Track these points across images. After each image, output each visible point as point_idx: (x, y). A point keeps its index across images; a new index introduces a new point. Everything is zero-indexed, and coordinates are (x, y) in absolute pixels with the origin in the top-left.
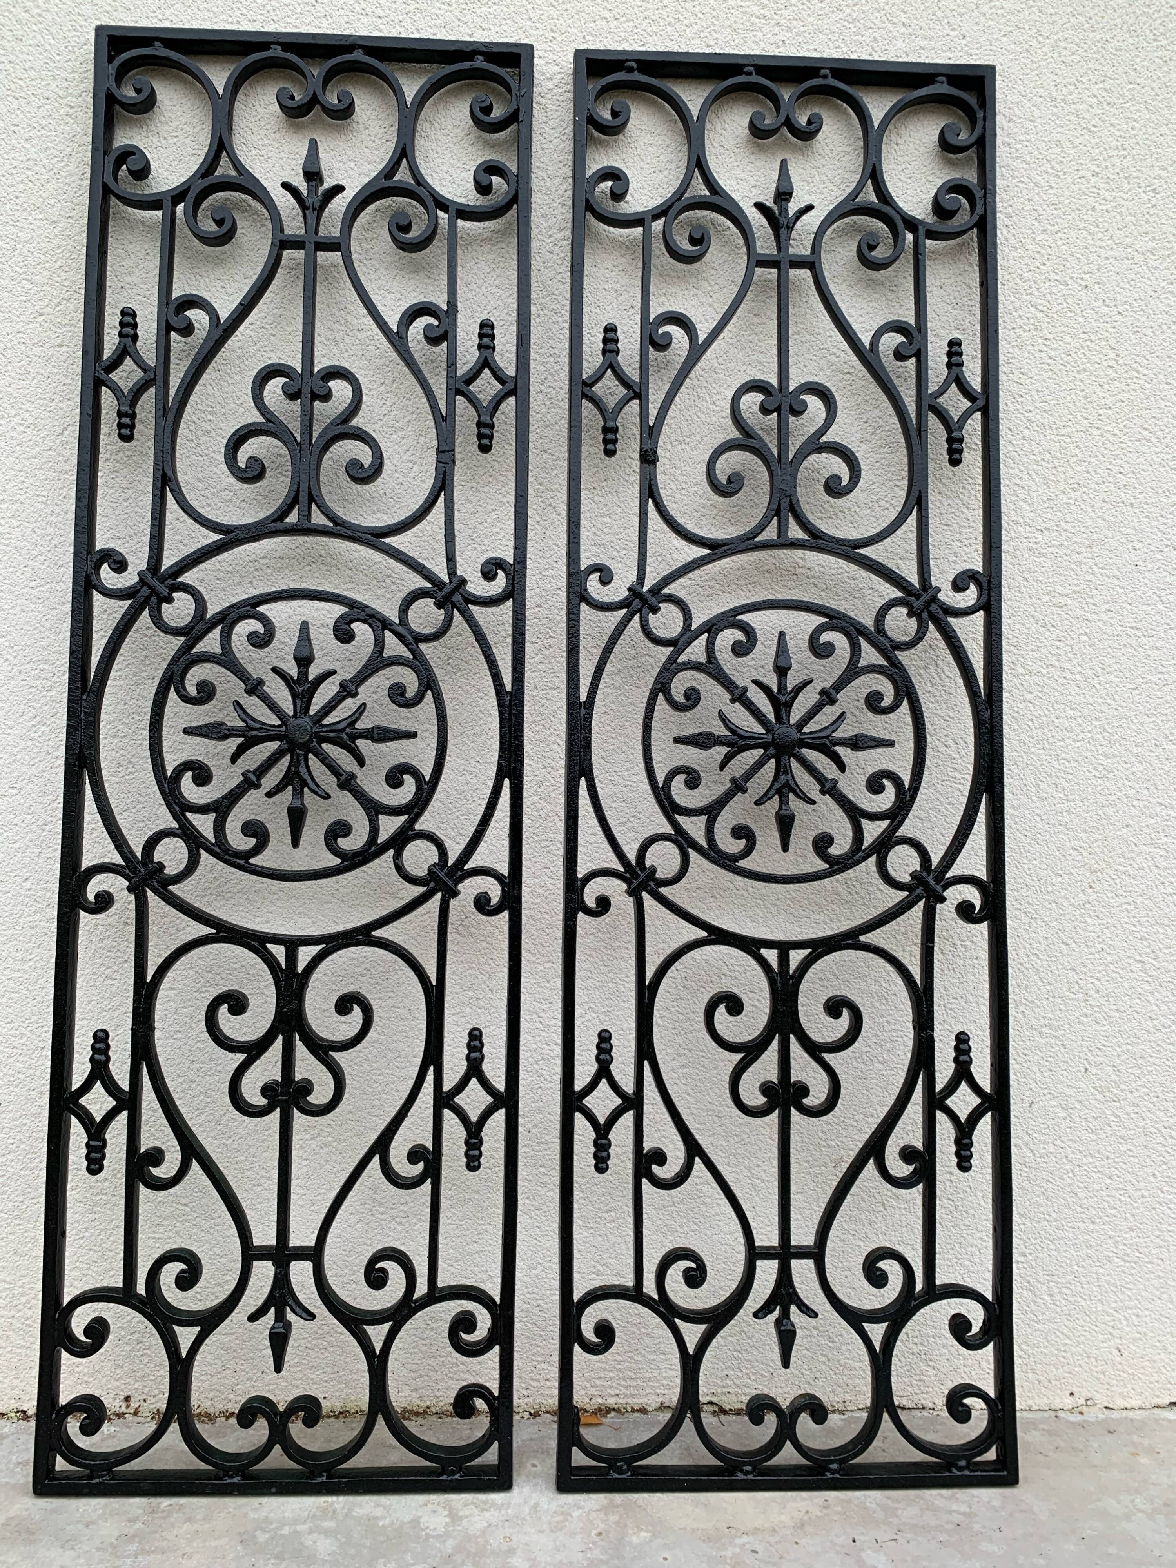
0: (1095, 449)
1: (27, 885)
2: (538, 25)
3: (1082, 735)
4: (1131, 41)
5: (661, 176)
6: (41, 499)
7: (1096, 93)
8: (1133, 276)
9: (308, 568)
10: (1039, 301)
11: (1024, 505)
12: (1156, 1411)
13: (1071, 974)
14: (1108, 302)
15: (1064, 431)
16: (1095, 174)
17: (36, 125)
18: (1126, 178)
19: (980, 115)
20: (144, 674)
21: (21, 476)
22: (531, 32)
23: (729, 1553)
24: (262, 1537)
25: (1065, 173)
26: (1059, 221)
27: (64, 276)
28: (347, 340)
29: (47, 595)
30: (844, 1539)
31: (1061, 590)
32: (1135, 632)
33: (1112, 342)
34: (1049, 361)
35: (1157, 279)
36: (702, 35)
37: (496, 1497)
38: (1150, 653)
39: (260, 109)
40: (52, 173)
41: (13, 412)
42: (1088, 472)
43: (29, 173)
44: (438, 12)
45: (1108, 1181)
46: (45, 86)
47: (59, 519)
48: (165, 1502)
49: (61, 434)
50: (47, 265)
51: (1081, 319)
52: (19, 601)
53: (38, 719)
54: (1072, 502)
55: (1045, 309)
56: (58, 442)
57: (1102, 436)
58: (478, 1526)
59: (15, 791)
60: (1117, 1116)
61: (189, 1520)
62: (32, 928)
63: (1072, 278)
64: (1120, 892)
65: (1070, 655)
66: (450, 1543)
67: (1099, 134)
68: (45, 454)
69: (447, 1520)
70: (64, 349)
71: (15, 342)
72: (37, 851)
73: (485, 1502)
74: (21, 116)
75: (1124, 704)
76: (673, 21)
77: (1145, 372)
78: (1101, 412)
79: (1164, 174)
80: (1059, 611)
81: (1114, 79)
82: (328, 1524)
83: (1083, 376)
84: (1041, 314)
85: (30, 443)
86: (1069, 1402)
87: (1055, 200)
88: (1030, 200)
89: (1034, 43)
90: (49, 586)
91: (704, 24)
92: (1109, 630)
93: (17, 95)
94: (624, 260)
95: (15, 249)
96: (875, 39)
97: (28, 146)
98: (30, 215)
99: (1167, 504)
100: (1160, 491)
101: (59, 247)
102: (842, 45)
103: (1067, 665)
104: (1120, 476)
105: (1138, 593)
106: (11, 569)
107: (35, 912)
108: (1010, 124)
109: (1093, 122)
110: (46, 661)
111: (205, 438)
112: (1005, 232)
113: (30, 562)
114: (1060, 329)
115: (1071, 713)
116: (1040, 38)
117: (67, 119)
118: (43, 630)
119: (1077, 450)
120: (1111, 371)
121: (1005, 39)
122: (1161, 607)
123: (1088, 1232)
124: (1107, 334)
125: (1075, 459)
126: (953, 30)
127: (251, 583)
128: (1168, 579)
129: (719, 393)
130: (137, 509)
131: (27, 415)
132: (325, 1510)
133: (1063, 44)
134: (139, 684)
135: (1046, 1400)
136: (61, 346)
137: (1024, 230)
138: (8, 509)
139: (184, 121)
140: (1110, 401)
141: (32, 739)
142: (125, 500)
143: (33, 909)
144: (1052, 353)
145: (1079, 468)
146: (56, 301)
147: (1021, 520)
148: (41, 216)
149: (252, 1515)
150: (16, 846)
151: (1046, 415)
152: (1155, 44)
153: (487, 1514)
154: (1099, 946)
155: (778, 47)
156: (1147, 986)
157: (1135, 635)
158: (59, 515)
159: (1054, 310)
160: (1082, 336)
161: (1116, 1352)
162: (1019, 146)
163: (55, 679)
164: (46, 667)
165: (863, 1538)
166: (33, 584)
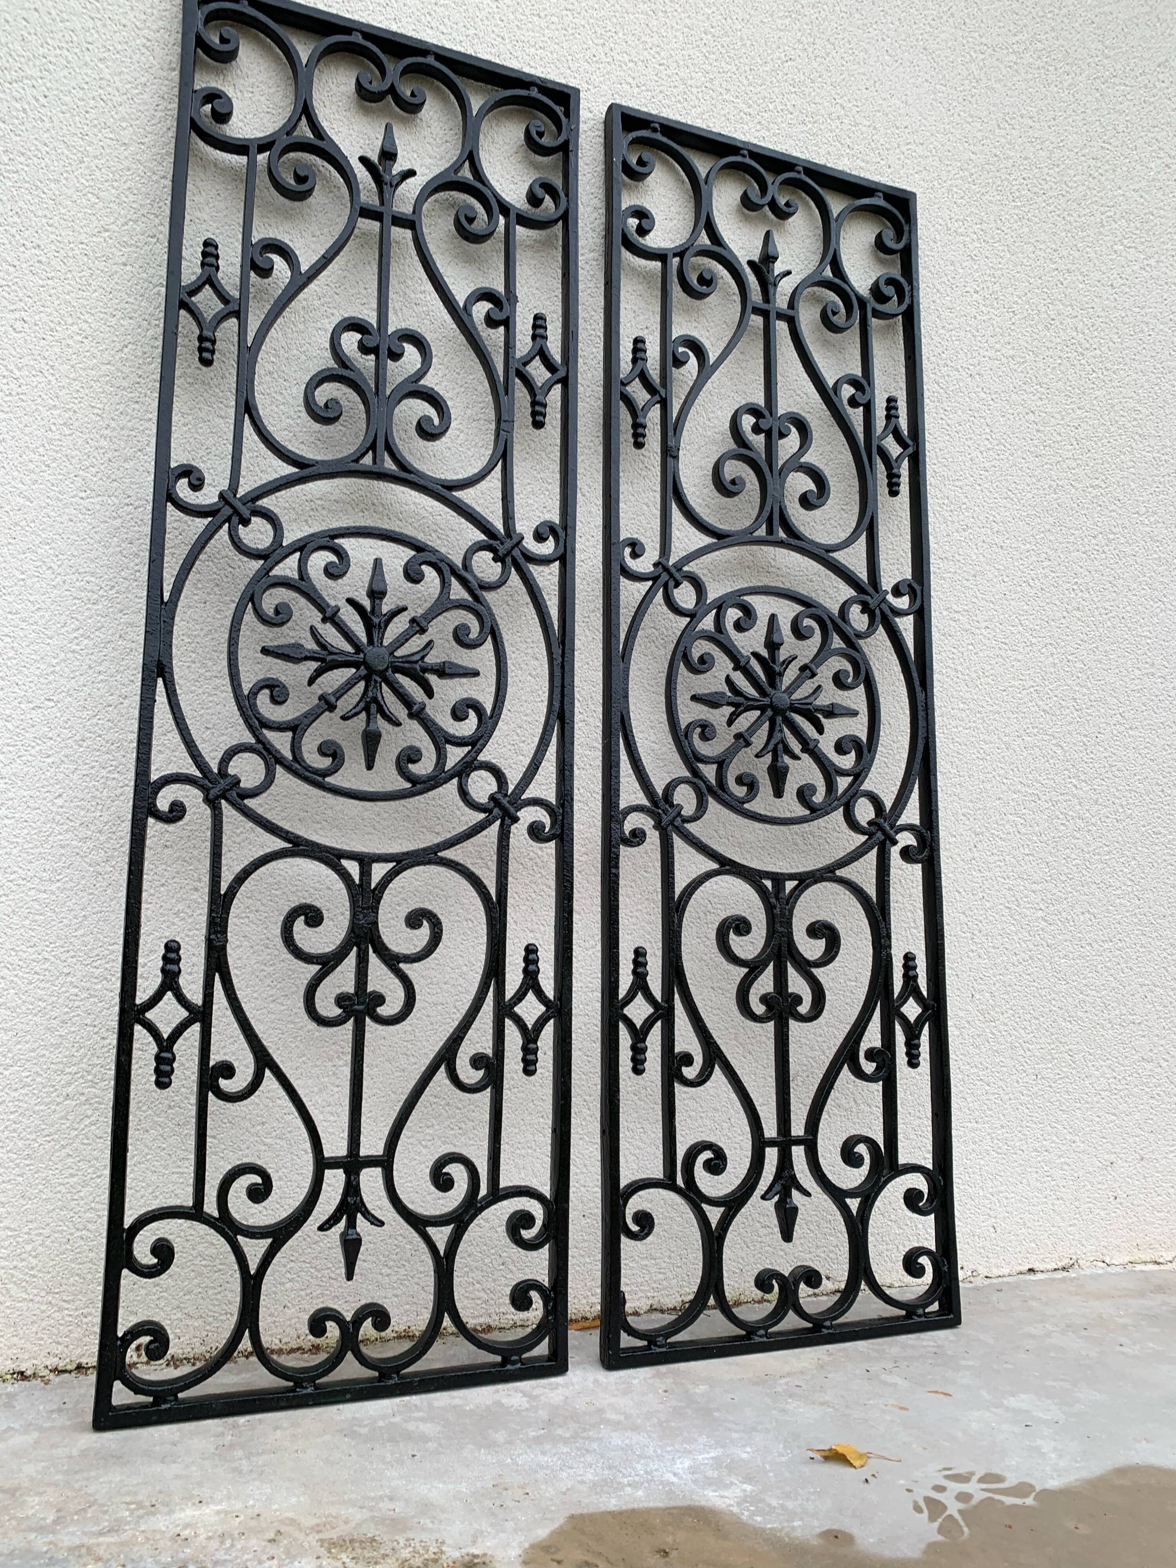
1: (60, 802)
3: (969, 725)
5: (671, 224)
6: (96, 411)
7: (976, 231)
9: (361, 514)
12: (1021, 1276)
13: (962, 917)
14: (985, 390)
15: (957, 483)
16: (976, 292)
17: (111, 48)
18: (996, 299)
19: (906, 228)
20: (196, 598)
21: (76, 385)
24: (362, 1430)
25: (957, 286)
27: (132, 198)
28: (405, 311)
29: (98, 507)
30: (860, 1371)
31: (955, 607)
32: (1004, 646)
33: (988, 421)
39: (333, 87)
40: (125, 97)
41: (70, 321)
43: (101, 91)
45: (987, 1088)
46: (123, 13)
47: (115, 434)
49: (121, 350)
50: (115, 184)
52: (67, 510)
53: (81, 631)
56: (117, 357)
58: (557, 1399)
59: (51, 704)
60: (993, 1034)
61: (277, 1428)
62: (63, 847)
66: (542, 1412)
68: (104, 368)
69: (526, 1399)
70: (129, 268)
71: (77, 252)
72: (72, 767)
74: (96, 35)
79: (1020, 301)
80: (954, 624)
82: (418, 1415)
83: (970, 443)
85: (88, 354)
87: (950, 306)
89: (936, 183)
90: (100, 498)
92: (986, 642)
93: (93, 15)
94: (641, 287)
95: (82, 162)
96: (829, 153)
97: (101, 66)
98: (100, 132)
101: (129, 170)
103: (959, 668)
106: (60, 477)
107: (67, 831)
110: (93, 574)
111: (268, 378)
113: (81, 472)
117: (144, 50)
118: (91, 541)
123: (974, 1130)
127: (306, 521)
129: (713, 412)
130: (196, 435)
131: (85, 326)
133: (955, 189)
134: (190, 607)
136: (125, 265)
138: (60, 416)
139: (260, 79)
140: (987, 465)
141: (73, 652)
142: (185, 425)
143: (65, 827)
146: (123, 220)
148: (111, 136)
150: (49, 760)
154: (981, 895)
156: (1012, 928)
158: (114, 429)
161: (992, 1230)
163: (101, 593)
164: (93, 579)
166: (83, 495)
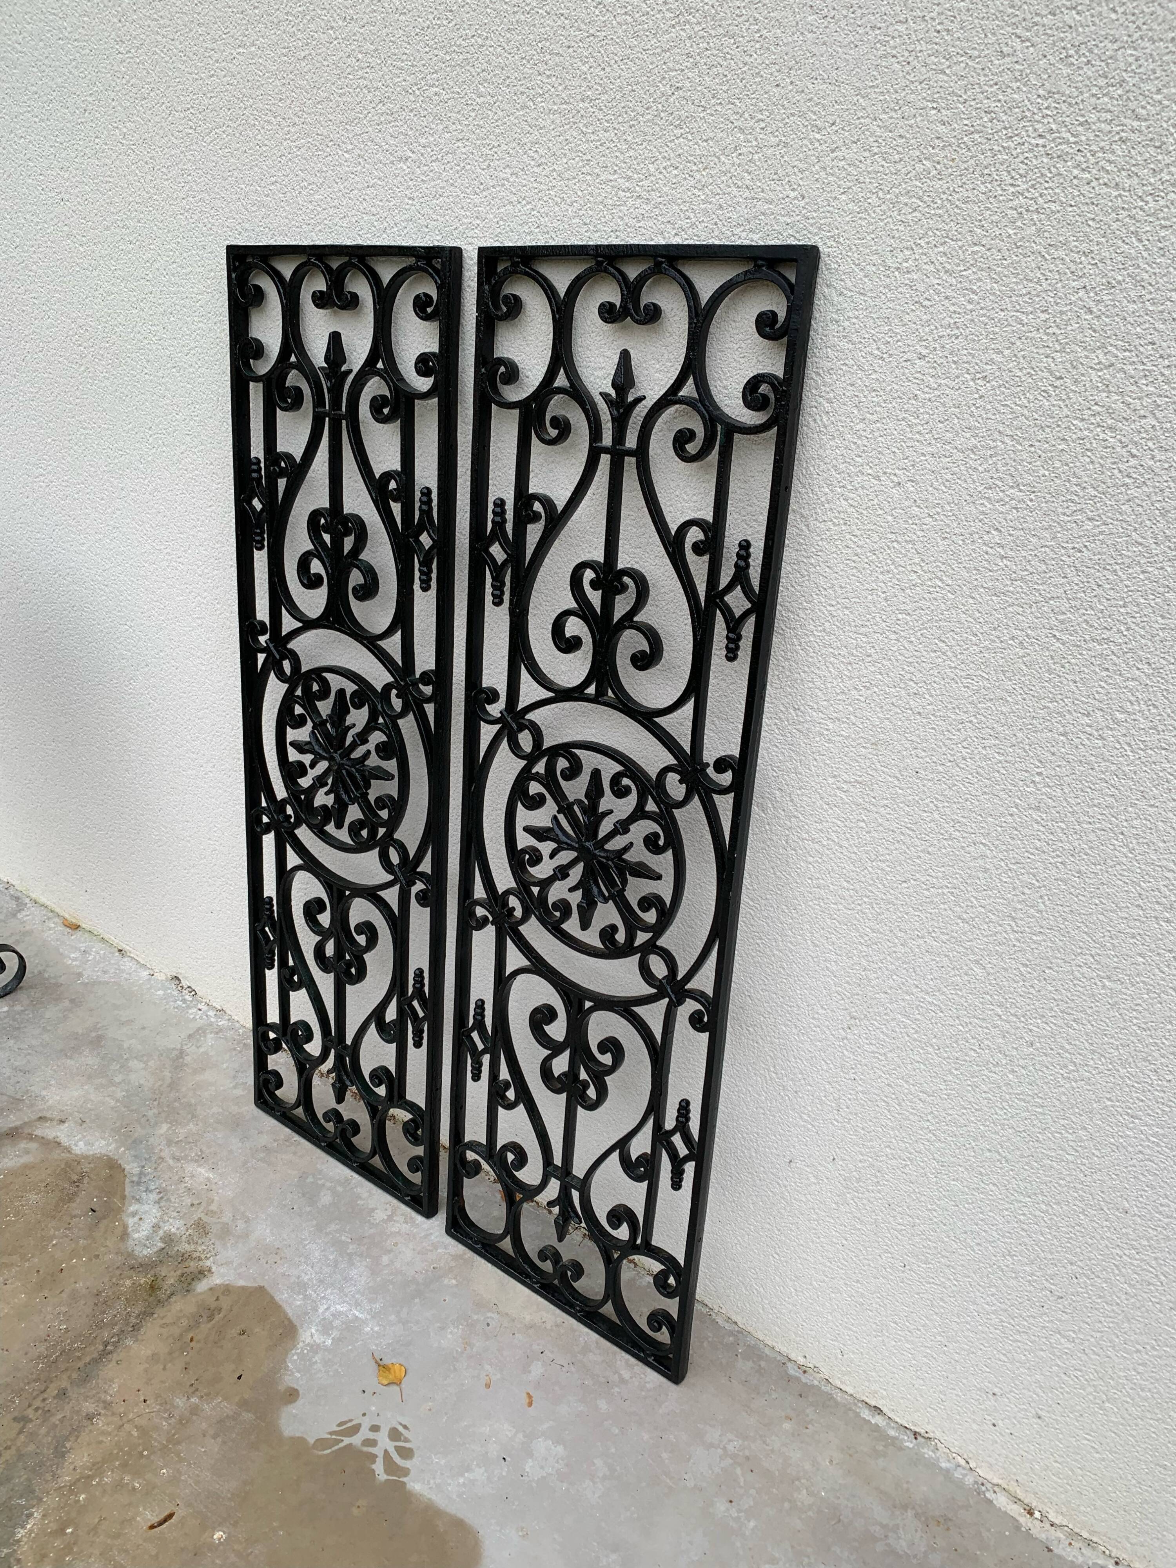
0: (890, 653)
2: (468, 213)
3: (853, 906)
4: (983, 188)
7: (934, 260)
8: (949, 477)
10: (852, 495)
11: (820, 694)
14: (919, 501)
18: (955, 362)
22: (464, 220)
23: (475, 1317)
24: (310, 1179)
25: (891, 356)
26: (878, 409)
30: (537, 1348)
32: (911, 833)
34: (855, 558)
35: (974, 482)
36: (581, 213)
37: (420, 1219)
38: (922, 855)
42: (880, 673)
44: (407, 207)
45: (844, 1242)
48: (297, 1138)
51: (890, 518)
54: (862, 699)
55: (855, 504)
57: (898, 640)
58: (393, 1229)
61: (295, 1153)
63: (885, 473)
64: (874, 1042)
65: (848, 836)
66: (372, 1231)
67: (931, 309)
69: (386, 1218)
73: (411, 1218)
75: (892, 891)
76: (559, 200)
77: (950, 582)
78: (900, 616)
81: (956, 240)
82: (340, 1189)
83: (886, 577)
84: (852, 509)
86: (801, 1360)
87: (877, 386)
88: (852, 385)
91: (582, 202)
99: (955, 720)
100: (950, 706)
102: (692, 215)
104: (911, 683)
105: (917, 798)
108: (841, 298)
109: (926, 295)
112: (825, 419)
114: (868, 527)
115: (845, 884)
116: (881, 194)
119: (873, 651)
120: (915, 576)
121: (843, 197)
122: (936, 816)
124: (914, 537)
125: (870, 659)
126: (793, 190)
128: (946, 793)
132: (347, 1180)
135: (785, 1349)
137: (843, 418)
144: (859, 550)
145: (873, 669)
147: (816, 706)
149: (318, 1166)
151: (847, 612)
152: (1012, 189)
153: (404, 1225)
155: (639, 221)
157: (909, 835)
159: (864, 506)
160: (890, 536)
162: (847, 323)
165: (550, 1355)
